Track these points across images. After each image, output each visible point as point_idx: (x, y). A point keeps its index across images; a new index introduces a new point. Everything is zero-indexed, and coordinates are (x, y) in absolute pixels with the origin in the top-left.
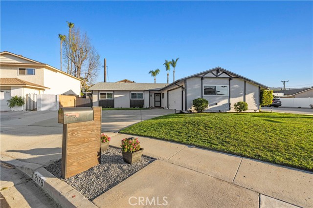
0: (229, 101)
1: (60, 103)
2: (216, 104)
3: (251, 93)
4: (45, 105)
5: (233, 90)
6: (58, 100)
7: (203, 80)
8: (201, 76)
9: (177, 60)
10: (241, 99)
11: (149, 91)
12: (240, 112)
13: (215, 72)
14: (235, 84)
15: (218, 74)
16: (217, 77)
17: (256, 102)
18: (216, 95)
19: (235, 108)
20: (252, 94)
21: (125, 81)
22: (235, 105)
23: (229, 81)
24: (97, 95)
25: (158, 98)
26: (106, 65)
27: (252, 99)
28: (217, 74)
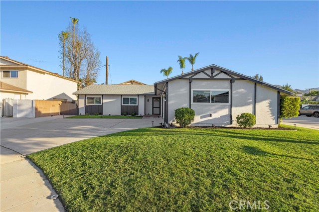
0: (231, 111)
1: (36, 109)
2: (211, 115)
3: (265, 100)
4: (21, 111)
5: (237, 95)
6: (34, 105)
7: (192, 83)
8: (188, 77)
9: (196, 55)
10: (248, 110)
11: (145, 95)
12: (244, 128)
13: (209, 72)
14: (240, 88)
15: (214, 74)
16: (212, 78)
17: (273, 114)
18: (211, 104)
19: (238, 122)
20: (268, 101)
21: (132, 82)
22: (237, 118)
23: (231, 83)
24: (83, 100)
25: (156, 104)
26: (109, 64)
27: (267, 109)
28: (212, 74)
